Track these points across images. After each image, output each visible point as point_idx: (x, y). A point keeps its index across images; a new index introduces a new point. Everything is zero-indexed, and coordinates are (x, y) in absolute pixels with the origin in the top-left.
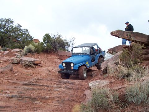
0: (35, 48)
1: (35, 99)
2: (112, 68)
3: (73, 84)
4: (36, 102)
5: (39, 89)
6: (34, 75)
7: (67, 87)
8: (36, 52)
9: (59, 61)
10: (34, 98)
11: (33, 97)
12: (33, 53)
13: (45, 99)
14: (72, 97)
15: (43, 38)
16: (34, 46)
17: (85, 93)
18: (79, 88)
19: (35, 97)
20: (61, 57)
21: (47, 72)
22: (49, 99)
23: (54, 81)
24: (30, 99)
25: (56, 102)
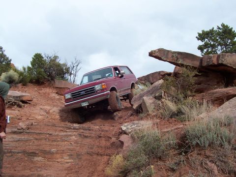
0: (19, 77)
1: (34, 154)
2: (151, 104)
3: (90, 130)
4: (36, 159)
5: (37, 139)
6: (24, 119)
7: (81, 135)
8: (20, 82)
9: (57, 97)
10: (32, 153)
11: (31, 151)
12: (15, 84)
13: (50, 153)
14: (92, 148)
15: (31, 60)
16: (18, 72)
17: (120, 139)
18: (101, 135)
19: (34, 151)
20: (60, 91)
21: (43, 113)
22: (57, 153)
23: (59, 127)
24: (26, 155)
25: (68, 158)
